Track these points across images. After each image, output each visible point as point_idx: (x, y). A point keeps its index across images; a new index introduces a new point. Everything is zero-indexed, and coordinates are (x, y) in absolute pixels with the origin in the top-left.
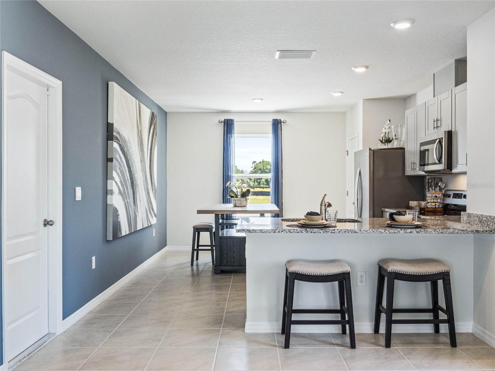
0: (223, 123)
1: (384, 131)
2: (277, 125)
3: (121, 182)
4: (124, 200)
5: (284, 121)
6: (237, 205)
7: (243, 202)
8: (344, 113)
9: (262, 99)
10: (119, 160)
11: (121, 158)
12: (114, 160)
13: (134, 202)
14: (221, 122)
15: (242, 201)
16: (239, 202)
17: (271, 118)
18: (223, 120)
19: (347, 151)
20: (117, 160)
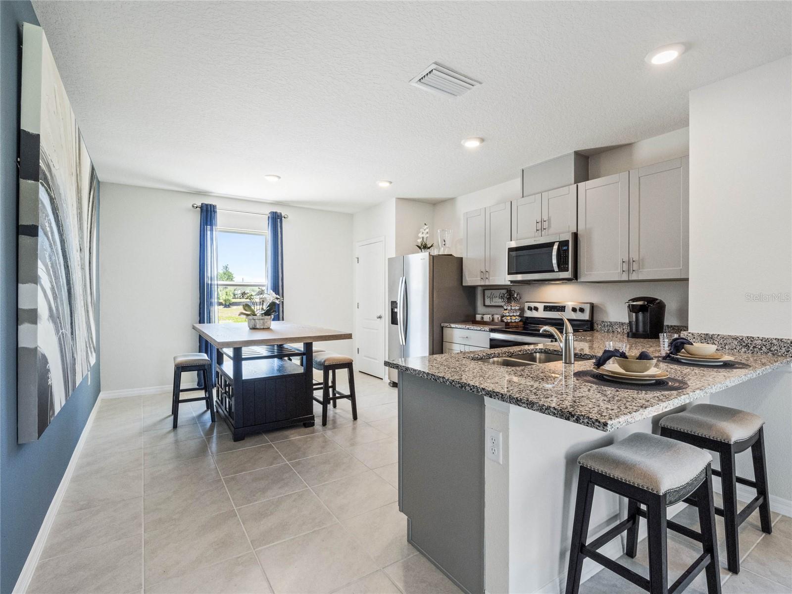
0: (199, 209)
1: (420, 235)
2: (276, 220)
3: (53, 289)
4: (57, 332)
5: (286, 216)
6: (258, 327)
7: (266, 322)
8: (351, 216)
9: (279, 177)
10: (50, 235)
11: (52, 233)
12: (40, 232)
13: (72, 334)
14: (197, 207)
15: (266, 320)
16: (262, 321)
17: (268, 210)
18: (199, 204)
19: (358, 258)
20: (46, 234)
